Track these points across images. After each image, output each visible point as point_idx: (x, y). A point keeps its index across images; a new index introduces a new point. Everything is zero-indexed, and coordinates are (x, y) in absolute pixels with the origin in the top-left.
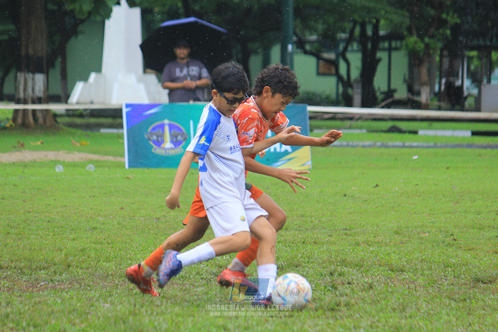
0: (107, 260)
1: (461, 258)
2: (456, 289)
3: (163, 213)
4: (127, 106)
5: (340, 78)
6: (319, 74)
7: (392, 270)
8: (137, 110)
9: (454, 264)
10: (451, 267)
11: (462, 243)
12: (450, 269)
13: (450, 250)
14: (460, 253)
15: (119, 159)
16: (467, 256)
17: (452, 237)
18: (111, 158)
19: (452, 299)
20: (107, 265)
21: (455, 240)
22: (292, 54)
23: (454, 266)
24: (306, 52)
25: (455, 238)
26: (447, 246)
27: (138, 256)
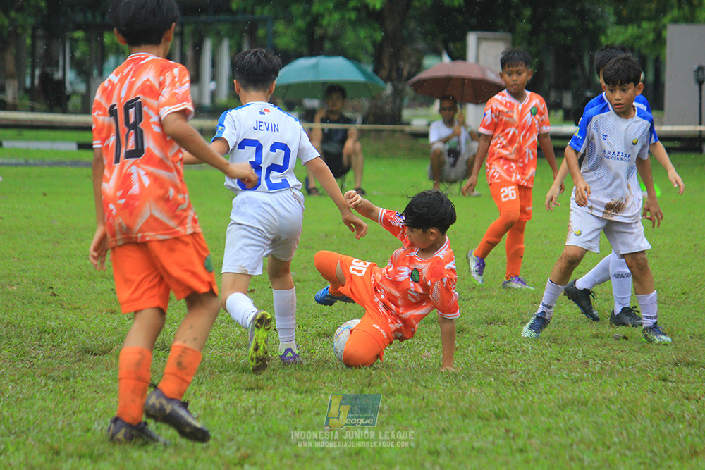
1: (63, 321)
2: (56, 363)
9: (53, 329)
10: (49, 333)
11: (64, 299)
12: (47, 336)
13: (48, 309)
14: (61, 313)
16: (71, 317)
17: (51, 291)
19: (49, 378)
21: (55, 295)
23: (53, 332)
25: (55, 293)
26: (43, 303)
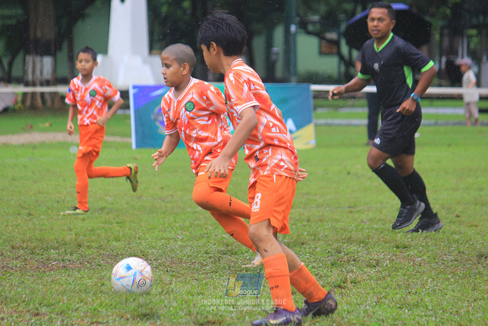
0: (117, 239)
3: (171, 193)
4: (134, 87)
5: (341, 58)
6: (322, 53)
7: (398, 247)
8: (143, 91)
15: (126, 140)
18: (118, 139)
20: (117, 244)
22: (295, 35)
24: (309, 33)
27: (147, 235)
